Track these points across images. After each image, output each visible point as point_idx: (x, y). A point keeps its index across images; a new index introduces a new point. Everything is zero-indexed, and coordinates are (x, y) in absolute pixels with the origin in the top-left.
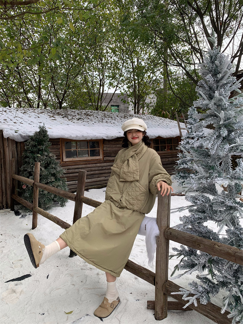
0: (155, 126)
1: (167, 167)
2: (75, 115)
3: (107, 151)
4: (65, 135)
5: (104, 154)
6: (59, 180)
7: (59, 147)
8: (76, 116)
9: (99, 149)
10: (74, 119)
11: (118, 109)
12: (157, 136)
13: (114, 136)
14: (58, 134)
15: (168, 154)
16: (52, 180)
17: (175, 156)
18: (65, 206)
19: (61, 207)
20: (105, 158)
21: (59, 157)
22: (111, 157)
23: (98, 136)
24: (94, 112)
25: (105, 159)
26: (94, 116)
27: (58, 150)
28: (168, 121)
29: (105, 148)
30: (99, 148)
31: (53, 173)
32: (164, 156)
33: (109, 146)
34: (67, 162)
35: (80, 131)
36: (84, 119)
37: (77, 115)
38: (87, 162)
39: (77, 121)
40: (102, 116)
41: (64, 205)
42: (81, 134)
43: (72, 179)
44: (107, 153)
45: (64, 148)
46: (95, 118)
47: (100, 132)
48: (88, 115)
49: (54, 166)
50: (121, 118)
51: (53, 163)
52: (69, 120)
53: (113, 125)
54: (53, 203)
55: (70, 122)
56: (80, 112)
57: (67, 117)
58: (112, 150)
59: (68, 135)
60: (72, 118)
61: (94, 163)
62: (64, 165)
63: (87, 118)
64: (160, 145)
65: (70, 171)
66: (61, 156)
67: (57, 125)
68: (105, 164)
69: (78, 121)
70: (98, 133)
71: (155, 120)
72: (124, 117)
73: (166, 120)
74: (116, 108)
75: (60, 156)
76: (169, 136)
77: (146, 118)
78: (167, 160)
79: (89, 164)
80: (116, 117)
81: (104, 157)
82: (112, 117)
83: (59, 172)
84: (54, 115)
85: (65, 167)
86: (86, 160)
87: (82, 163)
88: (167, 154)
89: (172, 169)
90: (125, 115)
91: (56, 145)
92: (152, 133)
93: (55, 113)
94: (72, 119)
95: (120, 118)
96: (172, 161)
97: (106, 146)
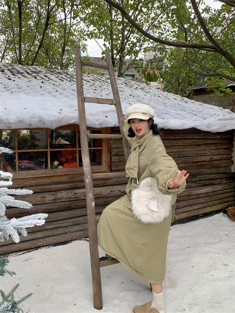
78: (50, 197)
89: (72, 223)
96: (69, 200)
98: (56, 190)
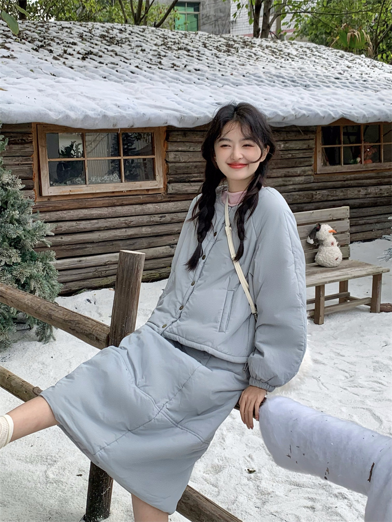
0: (326, 80)
1: (361, 215)
2: (72, 40)
3: (178, 165)
4: (50, 113)
5: (167, 174)
6: (33, 259)
7: (28, 149)
8: (74, 44)
9: (153, 159)
10: (70, 54)
11: (196, 16)
12: (337, 117)
13: (202, 116)
14: (26, 109)
15: (367, 175)
16: (14, 260)
17: (386, 180)
18: (52, 339)
19: (40, 341)
20: (170, 186)
21: (30, 183)
22: (189, 182)
23: (153, 116)
24: (131, 29)
25: (170, 191)
26: (133, 45)
27: (26, 160)
28: (364, 64)
29: (171, 157)
30: (153, 154)
31: (14, 236)
32: (355, 179)
33: (184, 149)
34: (53, 199)
35: (94, 99)
36: (100, 57)
37: (77, 40)
38: (114, 200)
39: (80, 62)
40: (156, 45)
41: (49, 337)
42: (100, 109)
44: (179, 171)
45: (43, 153)
46: (135, 50)
47: (158, 104)
48: (112, 41)
49: (16, 214)
50: (218, 53)
51: (12, 206)
52: (55, 58)
53: (194, 77)
54: (14, 328)
55: (58, 67)
56: (86, 29)
57: (50, 48)
58: (195, 160)
59: (60, 113)
60: (65, 52)
61: (137, 201)
62: (45, 209)
63: (112, 51)
64: (342, 145)
65: (65, 226)
66: (36, 180)
67: (19, 76)
68: (171, 206)
69: (85, 63)
70: (150, 106)
71: (324, 61)
72: (225, 48)
73: (358, 61)
74: (191, 10)
75: (32, 179)
76: (375, 116)
77: (295, 53)
78: (363, 192)
79: (122, 205)
80: (201, 48)
81: (169, 182)
82: (189, 47)
83: (31, 234)
84: (6, 42)
85: (48, 214)
86: (113, 192)
87: (100, 202)
88: (362, 175)
89: (376, 221)
90: (230, 42)
91: (21, 144)
92: (321, 106)
93: (10, 34)
94: (65, 56)
95: (215, 51)
96: (376, 196)
97: (176, 149)
98: (367, 185)
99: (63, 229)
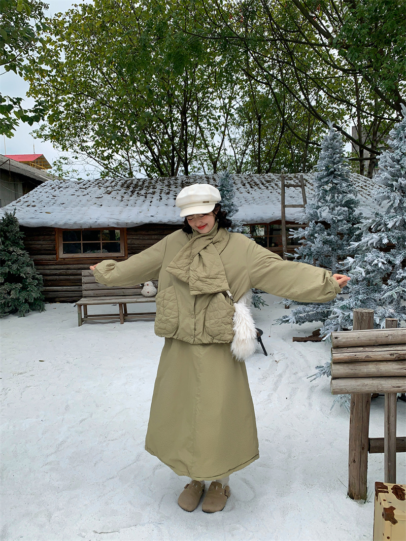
3: (133, 245)
5: (128, 250)
7: (53, 237)
9: (120, 243)
27: (52, 242)
33: (137, 238)
34: (66, 260)
43: (73, 282)
44: (133, 248)
45: (61, 239)
58: (144, 243)
62: (61, 263)
66: (58, 251)
75: (55, 250)
81: (129, 254)
85: (63, 266)
86: (97, 257)
87: (89, 262)
91: (49, 235)
97: (132, 238)
99: (70, 273)
